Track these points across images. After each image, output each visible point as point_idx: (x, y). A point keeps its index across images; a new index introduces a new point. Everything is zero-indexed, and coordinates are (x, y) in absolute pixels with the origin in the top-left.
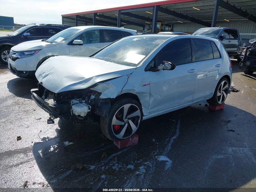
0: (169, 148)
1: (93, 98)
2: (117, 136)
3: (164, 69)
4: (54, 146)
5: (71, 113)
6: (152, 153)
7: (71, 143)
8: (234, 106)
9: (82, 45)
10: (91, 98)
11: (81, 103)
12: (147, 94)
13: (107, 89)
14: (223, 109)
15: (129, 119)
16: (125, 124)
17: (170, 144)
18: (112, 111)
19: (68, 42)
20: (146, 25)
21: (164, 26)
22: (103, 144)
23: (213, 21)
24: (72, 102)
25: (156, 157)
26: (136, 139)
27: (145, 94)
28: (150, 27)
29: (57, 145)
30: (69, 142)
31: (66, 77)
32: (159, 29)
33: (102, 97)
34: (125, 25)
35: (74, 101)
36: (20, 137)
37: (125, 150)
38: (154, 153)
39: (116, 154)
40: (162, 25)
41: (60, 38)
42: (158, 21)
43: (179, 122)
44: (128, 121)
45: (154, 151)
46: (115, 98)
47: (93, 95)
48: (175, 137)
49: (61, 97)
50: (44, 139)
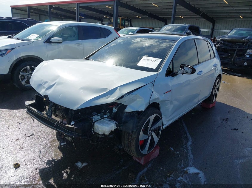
0: (192, 157)
1: (115, 111)
2: (142, 152)
3: (183, 74)
4: (66, 171)
5: (93, 131)
6: (179, 165)
7: (84, 164)
8: (221, 102)
9: (61, 43)
10: (114, 112)
11: (104, 118)
12: (168, 101)
13: (134, 100)
14: (214, 106)
15: (152, 131)
16: (149, 137)
17: (190, 152)
18: (140, 125)
19: (44, 40)
20: (104, 20)
21: (124, 21)
22: (122, 161)
23: (172, 17)
24: (94, 119)
25: (185, 169)
26: (158, 151)
27: (166, 102)
28: (110, 22)
29: (69, 169)
30: (82, 163)
31: (82, 88)
32: (119, 24)
33: (128, 110)
34: (83, 18)
35: (96, 117)
36: (18, 164)
37: (150, 165)
38: (180, 165)
39: (142, 171)
40: (122, 20)
41: (33, 34)
42: (119, 16)
43: (184, 125)
44: (151, 134)
45: (179, 163)
46: (143, 111)
47: (116, 108)
48: (189, 143)
49: (80, 113)
50: (49, 162)
